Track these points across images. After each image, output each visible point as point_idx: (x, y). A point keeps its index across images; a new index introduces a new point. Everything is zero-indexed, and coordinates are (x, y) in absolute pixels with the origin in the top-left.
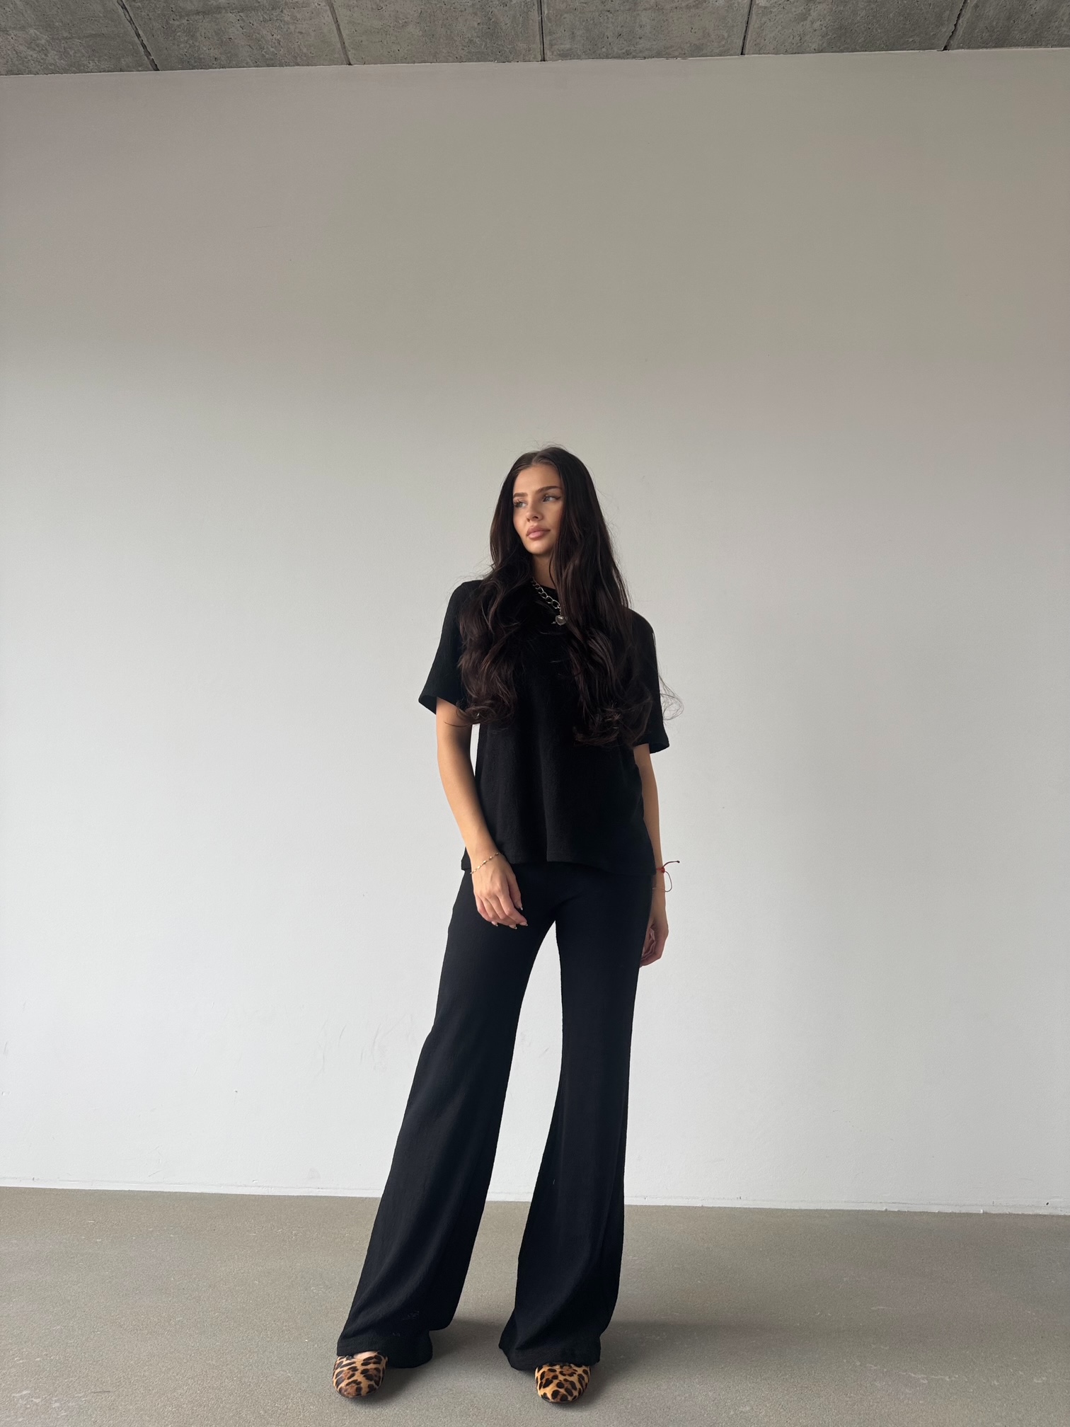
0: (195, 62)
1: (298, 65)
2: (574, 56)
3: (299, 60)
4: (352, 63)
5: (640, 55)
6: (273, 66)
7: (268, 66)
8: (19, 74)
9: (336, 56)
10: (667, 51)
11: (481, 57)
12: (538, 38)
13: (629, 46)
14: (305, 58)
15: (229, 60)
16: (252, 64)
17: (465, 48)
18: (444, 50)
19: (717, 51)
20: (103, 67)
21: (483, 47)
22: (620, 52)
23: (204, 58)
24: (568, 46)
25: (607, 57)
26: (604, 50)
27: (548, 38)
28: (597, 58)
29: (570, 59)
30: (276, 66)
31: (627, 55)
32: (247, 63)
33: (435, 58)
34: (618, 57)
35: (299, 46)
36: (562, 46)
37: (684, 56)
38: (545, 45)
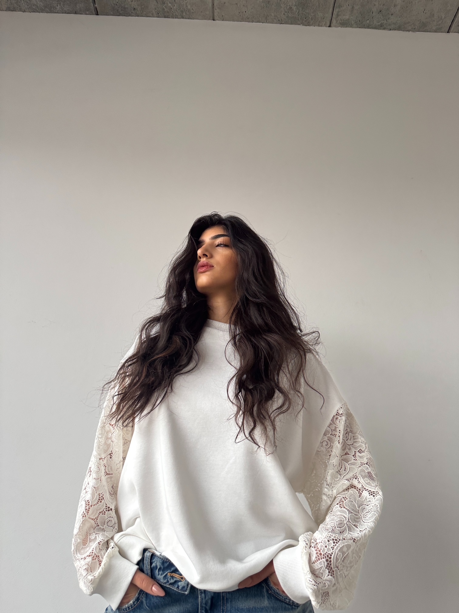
0: (122, 10)
1: (183, 18)
2: (349, 24)
3: (184, 14)
4: (215, 18)
5: (388, 27)
6: (168, 17)
7: (165, 17)
9: (207, 13)
11: (293, 21)
12: (331, 10)
13: (383, 20)
14: (188, 13)
15: (143, 10)
16: (155, 16)
17: (286, 14)
18: (273, 15)
19: (434, 28)
20: (65, 9)
21: (296, 13)
22: (378, 24)
23: (127, 8)
24: (347, 17)
25: (369, 27)
26: (368, 22)
27: (337, 10)
28: (362, 28)
29: (346, 27)
30: (169, 18)
31: (381, 27)
32: (152, 14)
33: (266, 19)
34: (375, 28)
35: (186, 3)
36: (344, 17)
37: (414, 30)
38: (334, 16)
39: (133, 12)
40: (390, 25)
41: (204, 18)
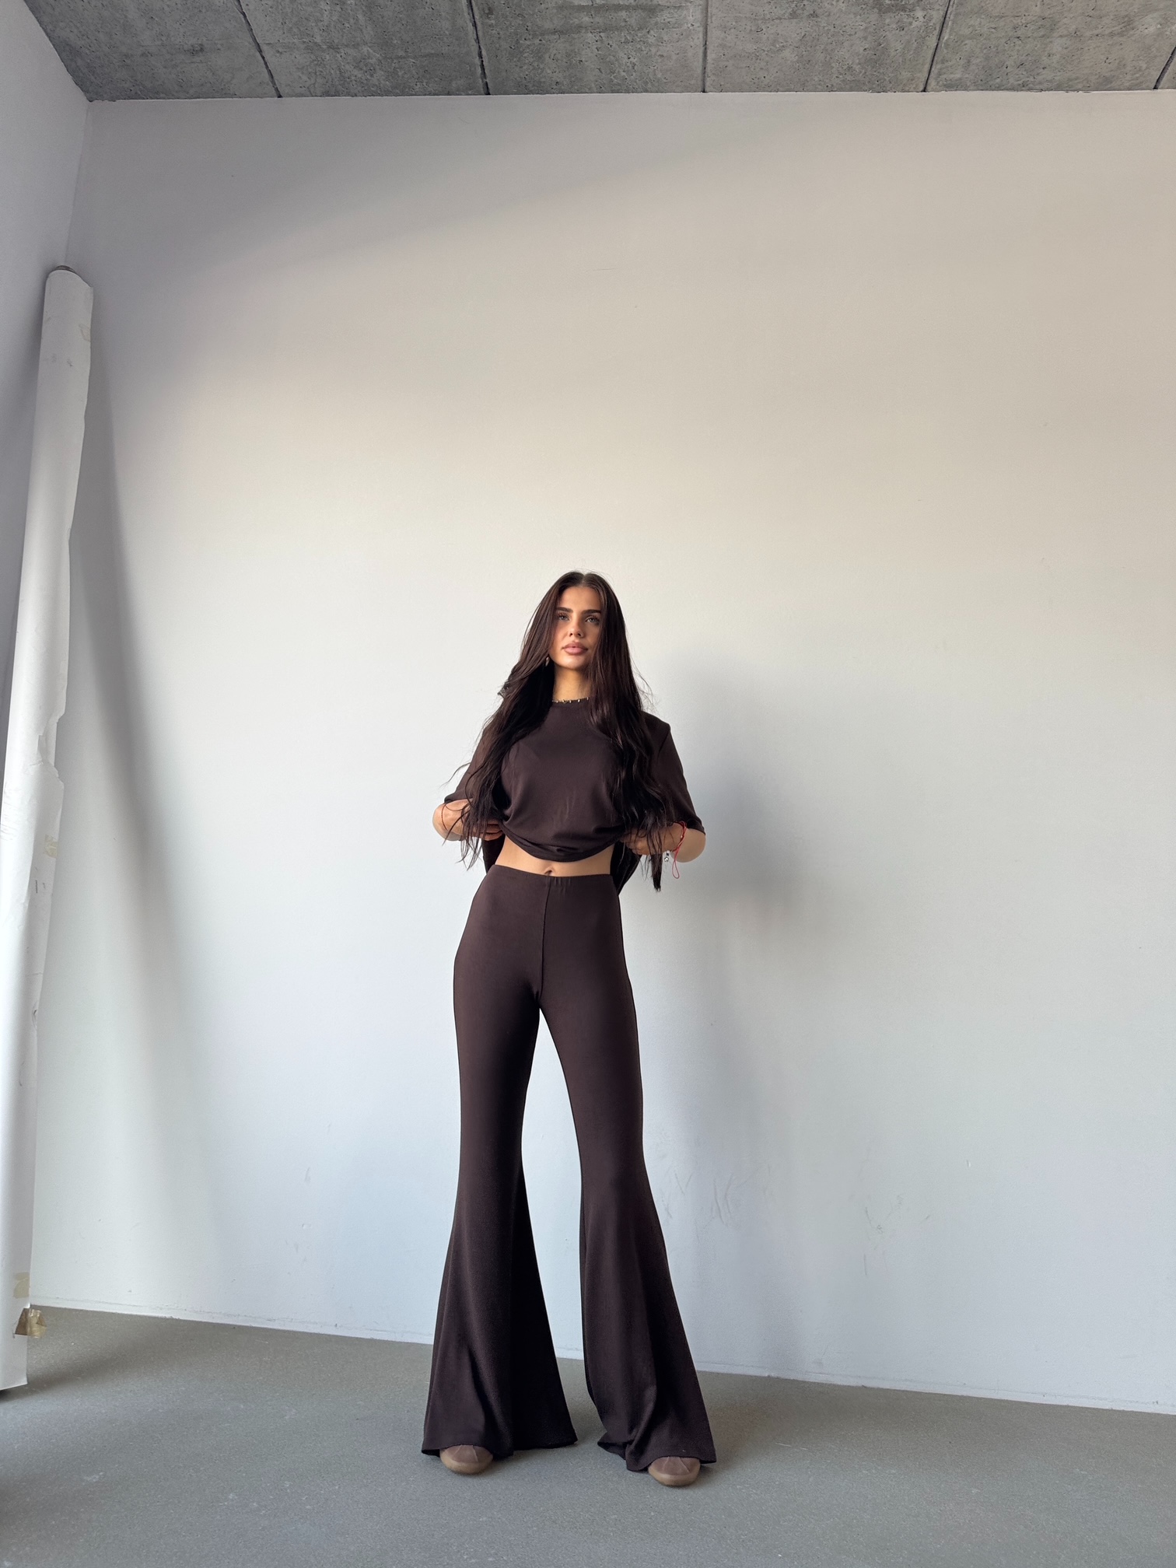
0: (534, 86)
1: (646, 91)
2: (962, 86)
3: (649, 85)
4: (707, 89)
5: (1037, 87)
6: (618, 92)
7: (613, 92)
8: (336, 96)
9: (693, 82)
10: (1070, 83)
11: (855, 86)
12: (927, 66)
13: (1028, 77)
14: (656, 84)
15: (573, 84)
16: (595, 91)
17: (841, 76)
18: (816, 79)
19: (1127, 84)
20: (429, 89)
21: (861, 75)
22: (1016, 83)
23: (544, 82)
24: (958, 76)
25: (999, 88)
26: (998, 80)
27: (939, 66)
28: (987, 90)
29: (956, 90)
30: (621, 92)
31: (1024, 87)
32: (589, 89)
33: (803, 87)
34: (1013, 89)
35: (655, 70)
36: (952, 76)
37: (1087, 89)
38: (932, 74)
39: (555, 87)
40: (1040, 83)
41: (687, 89)
